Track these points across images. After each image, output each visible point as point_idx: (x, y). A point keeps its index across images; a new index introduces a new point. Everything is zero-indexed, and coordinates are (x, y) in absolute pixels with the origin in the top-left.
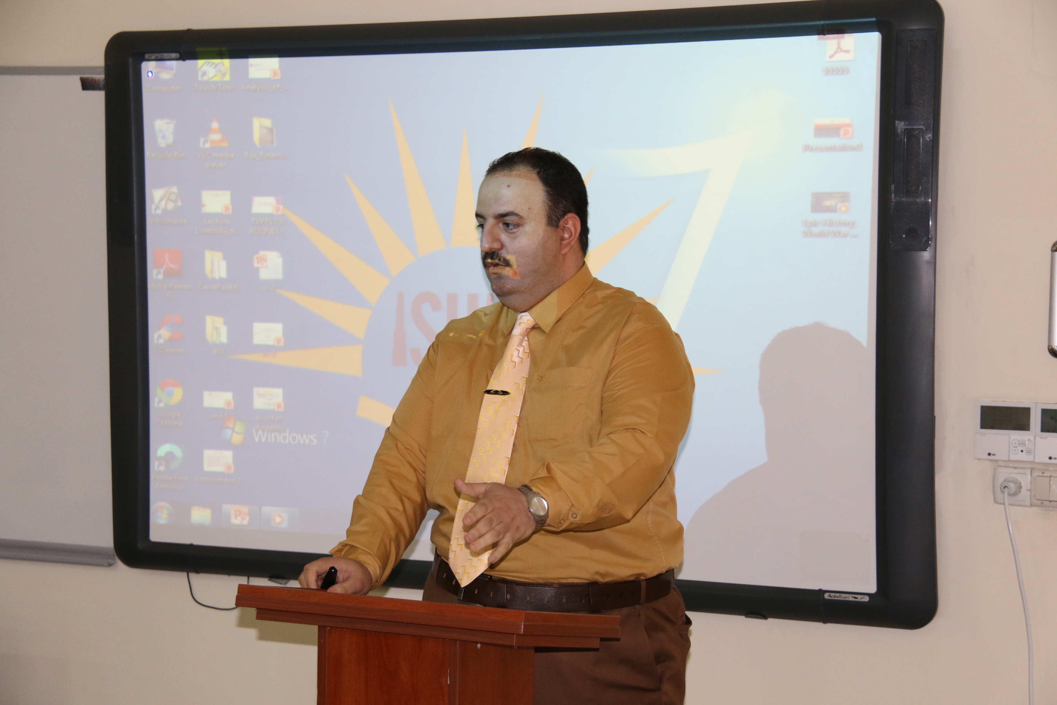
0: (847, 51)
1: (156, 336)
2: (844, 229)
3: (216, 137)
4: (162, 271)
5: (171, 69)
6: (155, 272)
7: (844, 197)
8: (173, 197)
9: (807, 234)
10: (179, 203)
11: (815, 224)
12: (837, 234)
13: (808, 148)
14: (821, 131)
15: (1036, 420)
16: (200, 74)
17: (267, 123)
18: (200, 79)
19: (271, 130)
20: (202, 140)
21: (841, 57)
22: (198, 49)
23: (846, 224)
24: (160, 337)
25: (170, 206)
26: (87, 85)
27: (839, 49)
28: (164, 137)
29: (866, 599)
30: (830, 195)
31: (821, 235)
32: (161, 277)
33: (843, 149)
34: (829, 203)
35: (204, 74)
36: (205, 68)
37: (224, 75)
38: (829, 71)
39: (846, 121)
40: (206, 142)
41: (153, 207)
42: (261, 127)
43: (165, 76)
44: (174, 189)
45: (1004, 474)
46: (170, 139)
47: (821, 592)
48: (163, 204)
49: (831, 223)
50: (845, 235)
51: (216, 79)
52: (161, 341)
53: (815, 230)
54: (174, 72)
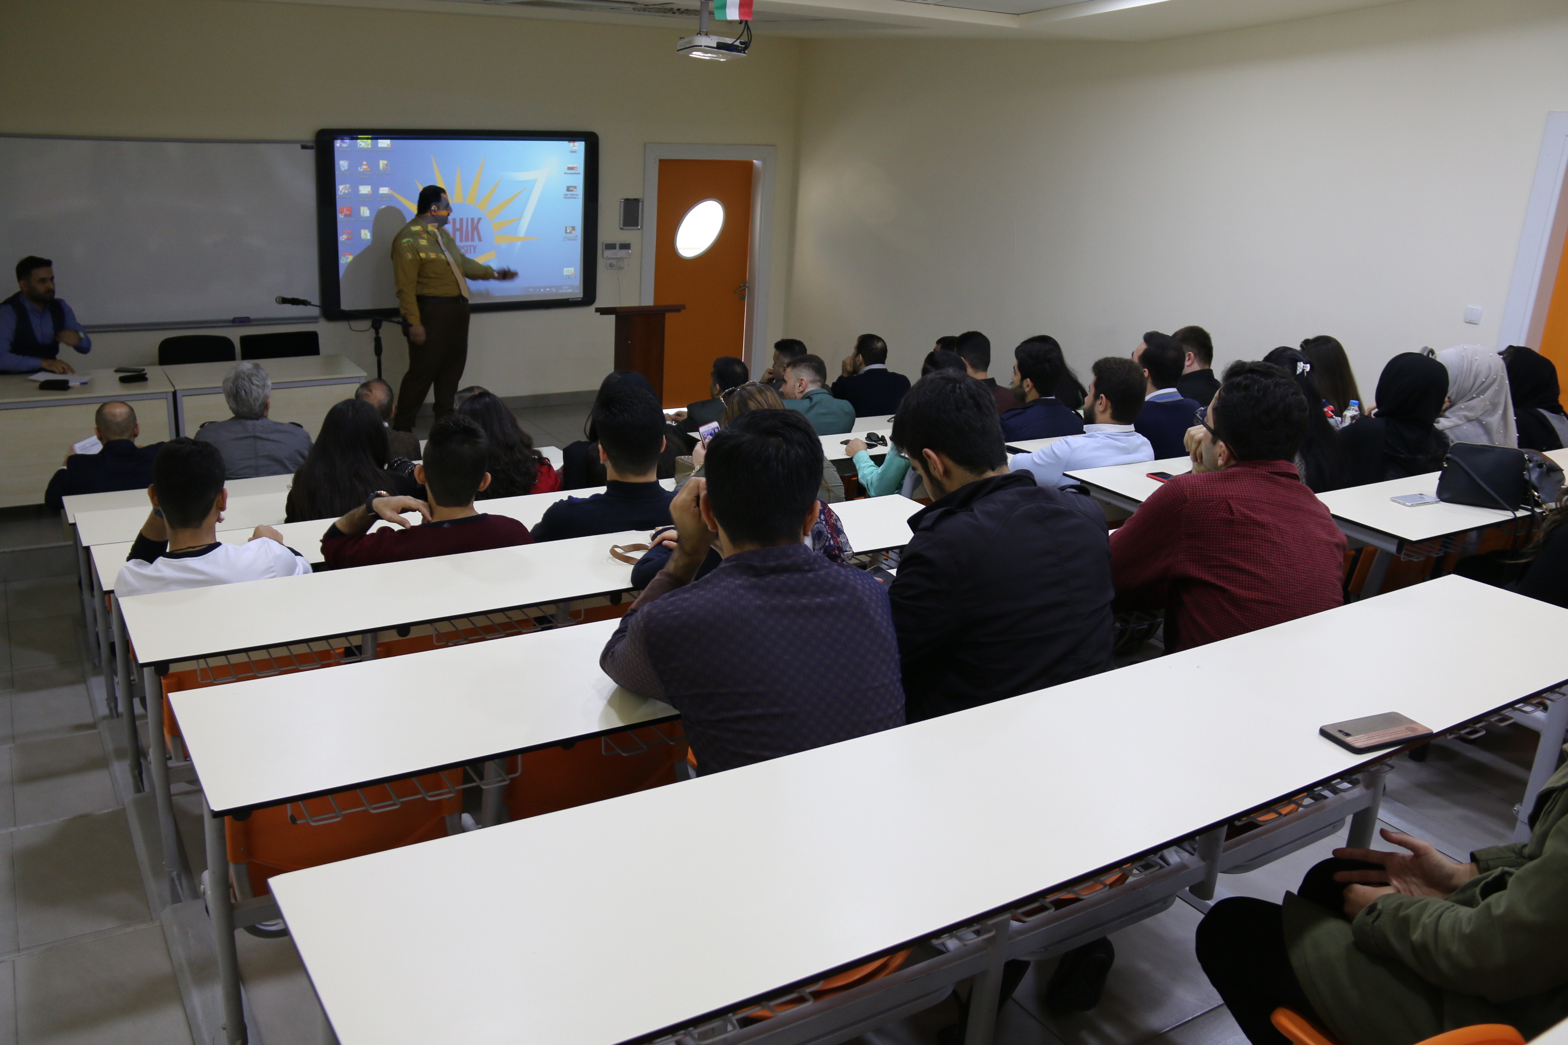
0: (576, 146)
1: (341, 238)
2: (575, 196)
3: (365, 167)
4: (343, 214)
5: (346, 143)
6: (340, 215)
7: (575, 187)
8: (347, 188)
9: (565, 198)
10: (350, 190)
11: (567, 195)
12: (573, 198)
13: (565, 173)
14: (569, 168)
15: (618, 247)
16: (359, 145)
17: (385, 162)
18: (358, 146)
19: (387, 165)
20: (359, 168)
21: (574, 148)
22: (359, 136)
23: (575, 195)
24: (342, 238)
25: (346, 191)
26: (304, 147)
27: (574, 146)
28: (344, 167)
29: (581, 299)
30: (572, 187)
31: (569, 198)
32: (342, 217)
33: (575, 174)
34: (571, 189)
35: (360, 145)
36: (361, 143)
37: (368, 145)
38: (572, 152)
39: (576, 166)
40: (361, 169)
41: (339, 192)
42: (383, 163)
43: (344, 145)
44: (348, 185)
45: (609, 261)
46: (346, 168)
47: (568, 299)
48: (343, 191)
49: (572, 195)
50: (575, 198)
51: (365, 147)
52: (343, 239)
53: (567, 196)
54: (348, 144)
